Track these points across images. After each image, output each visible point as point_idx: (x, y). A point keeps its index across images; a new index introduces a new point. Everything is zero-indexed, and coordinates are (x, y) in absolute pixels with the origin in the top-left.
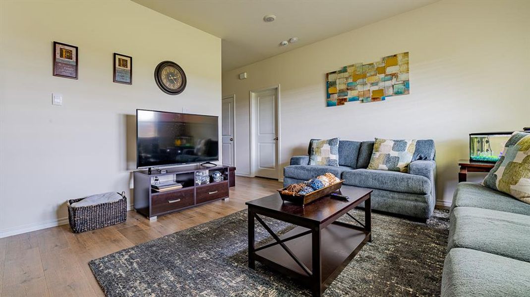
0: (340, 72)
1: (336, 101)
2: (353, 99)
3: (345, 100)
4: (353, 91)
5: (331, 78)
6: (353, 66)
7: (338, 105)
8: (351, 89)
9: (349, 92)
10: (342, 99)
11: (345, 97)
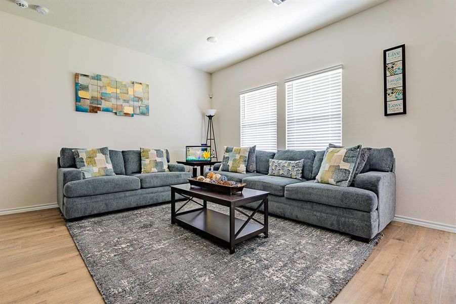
0: (93, 78)
1: (88, 108)
2: (107, 110)
3: (99, 109)
4: (107, 102)
5: (82, 81)
6: (107, 77)
7: (90, 112)
8: (105, 100)
9: (103, 101)
10: (96, 107)
11: (99, 106)
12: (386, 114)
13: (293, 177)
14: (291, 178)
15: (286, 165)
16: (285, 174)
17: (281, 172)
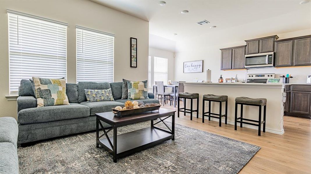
12: (131, 66)
13: (111, 100)
14: (110, 101)
15: (103, 92)
16: (106, 98)
17: (103, 98)
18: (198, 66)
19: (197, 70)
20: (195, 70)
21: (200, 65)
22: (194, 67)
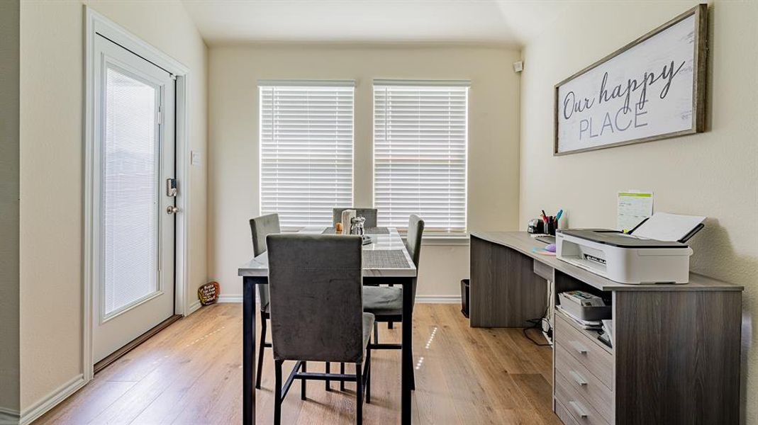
18: (650, 78)
19: (641, 120)
20: (623, 120)
21: (669, 73)
22: (620, 102)
